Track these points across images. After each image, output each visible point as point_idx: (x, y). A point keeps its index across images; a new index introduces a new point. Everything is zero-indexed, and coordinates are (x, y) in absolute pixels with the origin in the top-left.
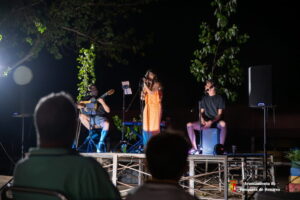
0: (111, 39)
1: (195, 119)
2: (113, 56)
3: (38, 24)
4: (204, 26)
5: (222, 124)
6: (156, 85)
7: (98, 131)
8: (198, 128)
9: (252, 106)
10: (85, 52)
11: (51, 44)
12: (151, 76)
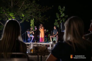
0: (40, 17)
1: (52, 35)
2: (41, 21)
3: (23, 15)
4: (57, 14)
5: (57, 36)
6: (42, 27)
7: (32, 38)
8: (53, 37)
9: (62, 32)
10: (32, 20)
11: (27, 19)
12: (42, 25)
